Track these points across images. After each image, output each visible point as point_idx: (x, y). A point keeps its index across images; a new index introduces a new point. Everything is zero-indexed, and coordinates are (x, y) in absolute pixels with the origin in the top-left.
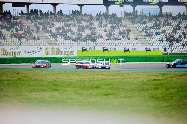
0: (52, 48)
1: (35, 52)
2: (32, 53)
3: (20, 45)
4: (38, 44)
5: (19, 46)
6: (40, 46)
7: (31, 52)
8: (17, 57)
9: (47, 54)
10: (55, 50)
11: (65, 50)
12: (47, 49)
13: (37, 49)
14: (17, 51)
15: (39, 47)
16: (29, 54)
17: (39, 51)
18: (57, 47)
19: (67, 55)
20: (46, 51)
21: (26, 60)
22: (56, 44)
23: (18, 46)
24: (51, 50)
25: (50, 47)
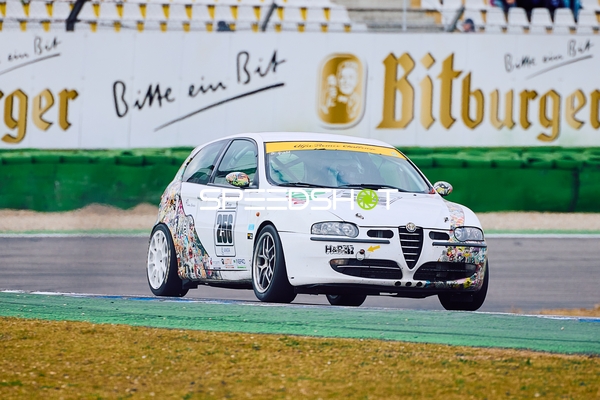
0: (391, 62)
1: (221, 95)
2: (182, 103)
3: (71, 23)
4: (252, 17)
5: (59, 31)
6: (271, 32)
7: (180, 93)
8: (41, 139)
9: (338, 114)
10: (417, 77)
11: (521, 80)
12: (337, 63)
13: (243, 71)
14: (35, 81)
15: (261, 46)
16: (155, 112)
17: (257, 82)
18: (442, 45)
19: (537, 128)
20: (325, 85)
21: (127, 174)
22: (427, 20)
23: (47, 37)
24: (378, 73)
25: (371, 49)
